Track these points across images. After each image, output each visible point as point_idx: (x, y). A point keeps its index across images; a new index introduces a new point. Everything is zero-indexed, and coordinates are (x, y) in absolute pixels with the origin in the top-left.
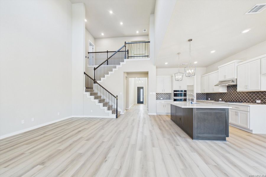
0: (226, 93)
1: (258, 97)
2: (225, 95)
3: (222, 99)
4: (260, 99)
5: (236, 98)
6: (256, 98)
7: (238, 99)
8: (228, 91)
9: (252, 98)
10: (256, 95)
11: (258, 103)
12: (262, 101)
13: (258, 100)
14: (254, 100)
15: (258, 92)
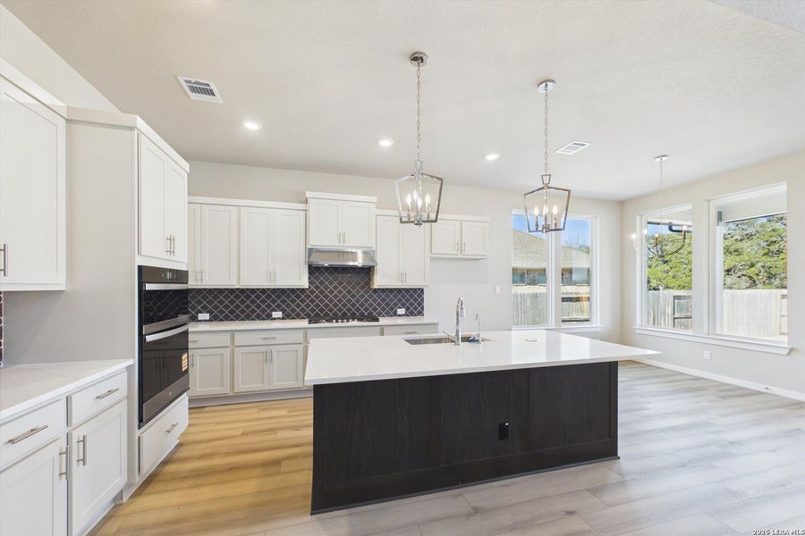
0: (303, 290)
1: (400, 300)
2: (298, 297)
3: (284, 311)
4: (403, 305)
5: (345, 305)
6: (396, 305)
7: (349, 310)
8: (311, 282)
9: (388, 305)
10: (395, 296)
11: (400, 315)
12: (407, 309)
13: (400, 308)
14: (392, 309)
15: (399, 290)
